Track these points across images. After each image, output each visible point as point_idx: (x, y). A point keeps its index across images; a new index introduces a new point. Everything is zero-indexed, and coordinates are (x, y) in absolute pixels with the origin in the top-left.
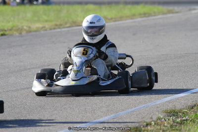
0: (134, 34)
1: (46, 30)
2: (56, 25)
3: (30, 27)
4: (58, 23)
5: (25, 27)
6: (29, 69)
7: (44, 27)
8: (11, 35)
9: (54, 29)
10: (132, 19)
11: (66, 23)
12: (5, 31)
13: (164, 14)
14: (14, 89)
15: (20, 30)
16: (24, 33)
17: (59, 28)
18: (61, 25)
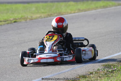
0: (95, 19)
1: (42, 18)
2: (48, 15)
3: (32, 17)
4: (50, 14)
5: (29, 17)
6: (27, 42)
7: (41, 16)
8: (20, 22)
9: (47, 17)
10: (95, 10)
11: (54, 14)
12: (17, 19)
13: (115, 6)
14: (15, 54)
15: (26, 19)
16: (28, 20)
17: (50, 17)
18: (51, 15)
